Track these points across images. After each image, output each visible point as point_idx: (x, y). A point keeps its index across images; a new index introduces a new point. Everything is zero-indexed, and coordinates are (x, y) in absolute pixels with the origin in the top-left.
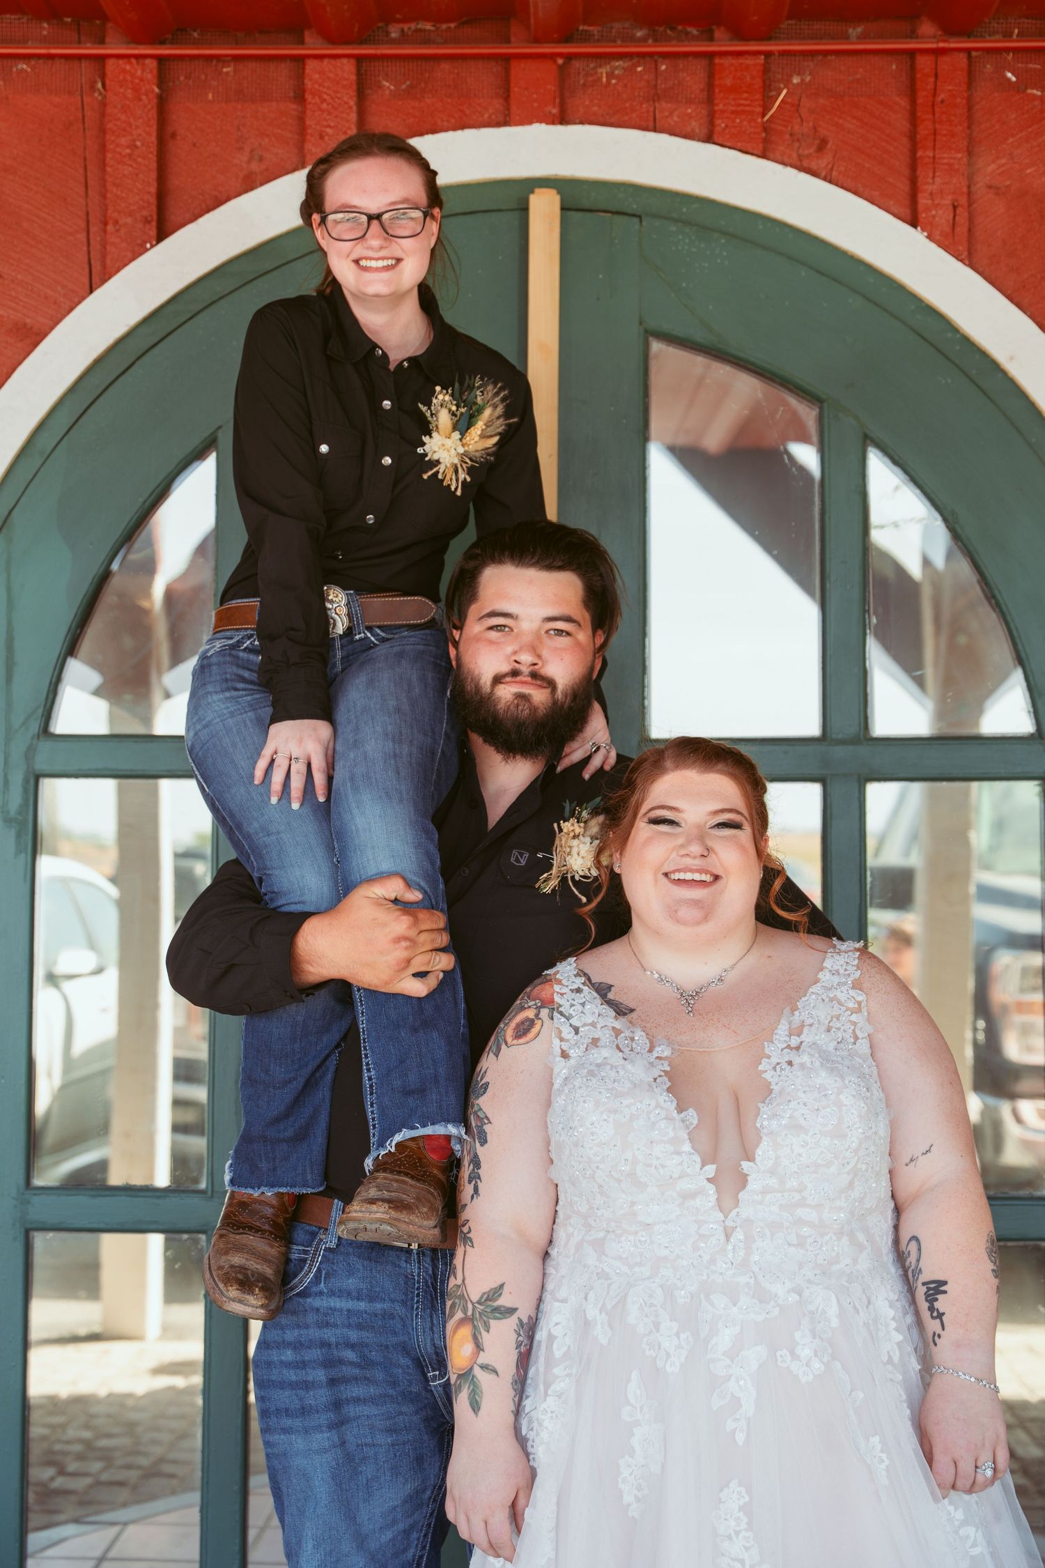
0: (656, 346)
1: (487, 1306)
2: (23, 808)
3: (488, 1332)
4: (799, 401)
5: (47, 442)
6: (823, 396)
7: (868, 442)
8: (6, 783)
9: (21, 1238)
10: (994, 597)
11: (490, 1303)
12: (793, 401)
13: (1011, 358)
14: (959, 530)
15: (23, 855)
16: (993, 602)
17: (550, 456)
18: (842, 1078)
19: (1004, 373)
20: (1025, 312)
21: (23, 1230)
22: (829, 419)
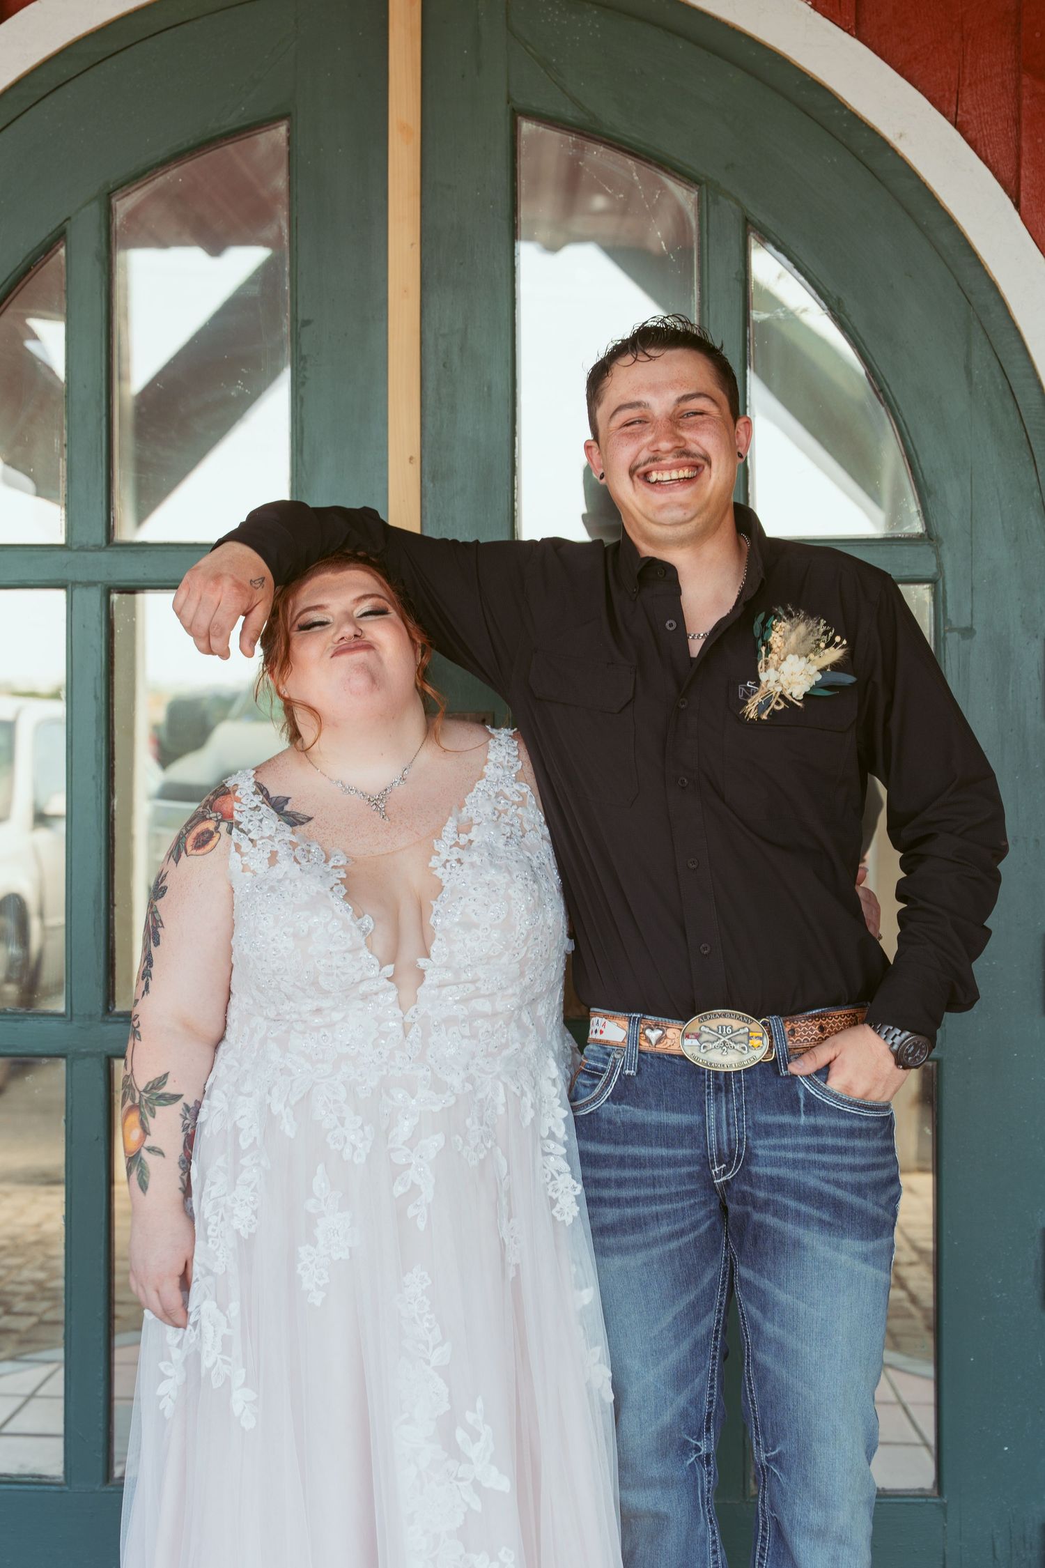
0: (526, 127)
1: (153, 1094)
3: (154, 1117)
4: (676, 183)
6: (703, 179)
7: (750, 226)
10: (881, 390)
11: (155, 1091)
12: (671, 184)
13: (901, 136)
14: (845, 320)
16: (881, 395)
17: (412, 245)
18: (510, 873)
19: (894, 151)
20: (915, 87)
22: (707, 202)
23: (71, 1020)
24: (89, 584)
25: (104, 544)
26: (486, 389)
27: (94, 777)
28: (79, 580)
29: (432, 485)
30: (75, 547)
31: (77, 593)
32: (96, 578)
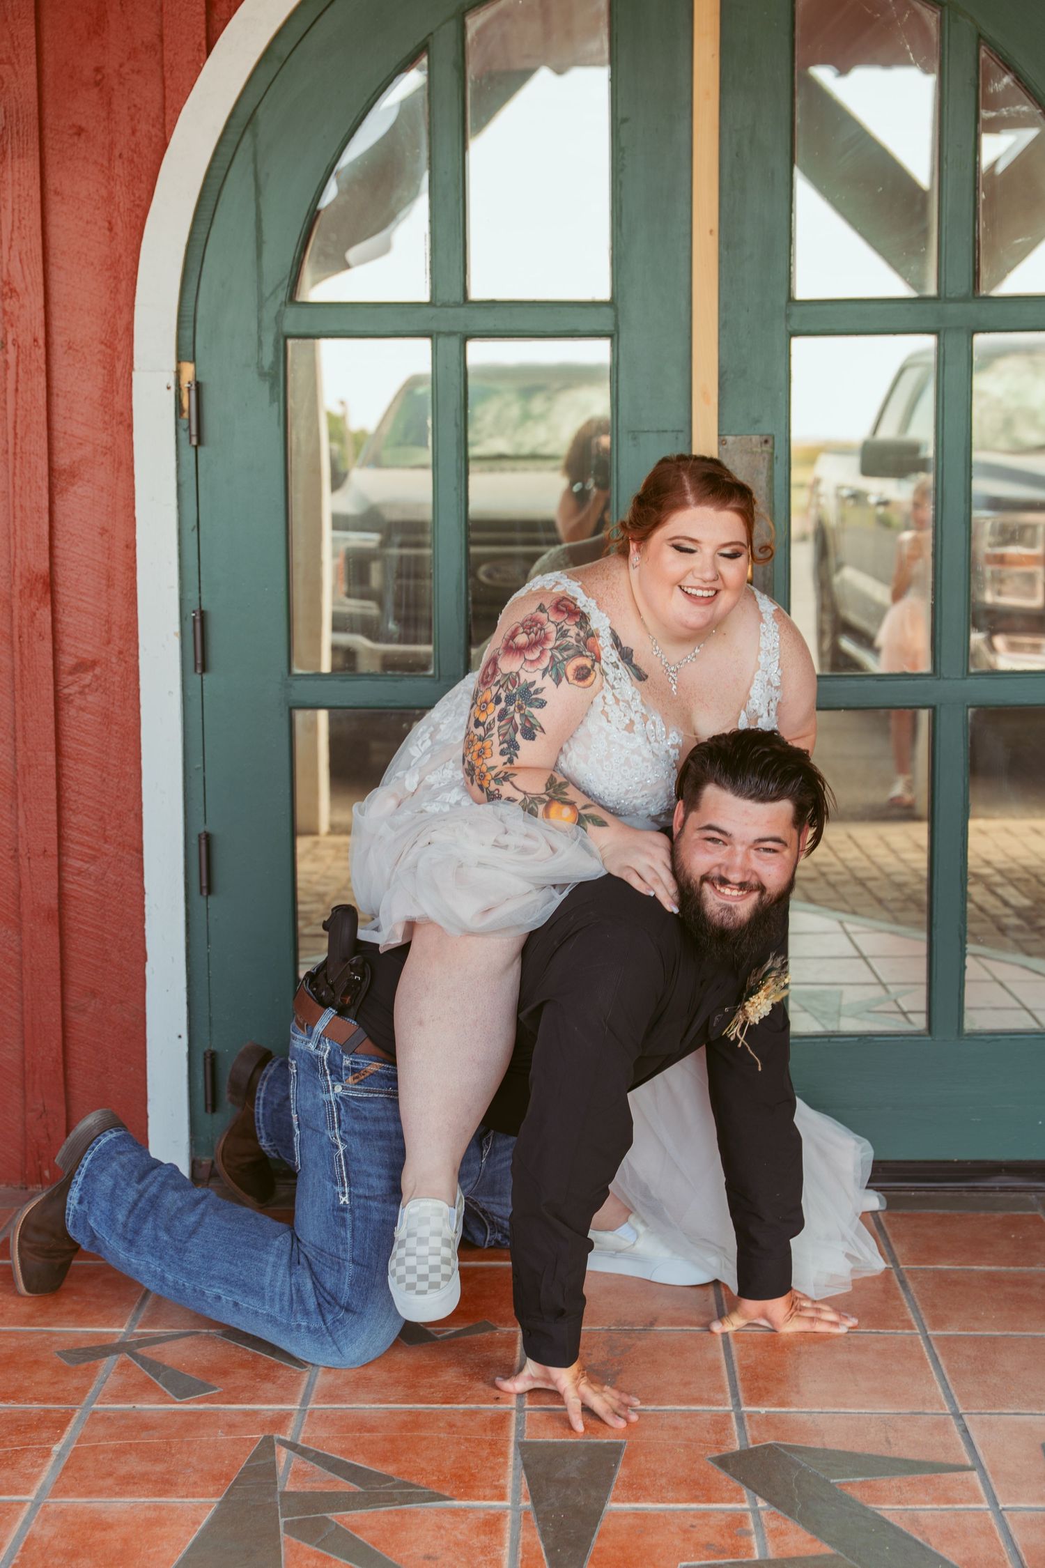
2: (275, 364)
4: (923, 5)
5: (284, 48)
6: (945, 1)
7: (982, 41)
8: (260, 343)
9: (286, 715)
15: (276, 403)
17: (713, 56)
21: (287, 708)
22: (949, 20)
23: (439, 680)
24: (451, 334)
25: (462, 301)
26: (770, 174)
27: (455, 489)
28: (443, 329)
29: (726, 253)
30: (438, 304)
31: (442, 341)
32: (455, 329)
